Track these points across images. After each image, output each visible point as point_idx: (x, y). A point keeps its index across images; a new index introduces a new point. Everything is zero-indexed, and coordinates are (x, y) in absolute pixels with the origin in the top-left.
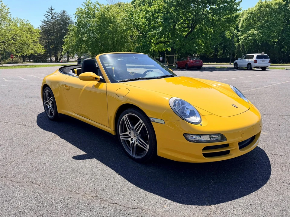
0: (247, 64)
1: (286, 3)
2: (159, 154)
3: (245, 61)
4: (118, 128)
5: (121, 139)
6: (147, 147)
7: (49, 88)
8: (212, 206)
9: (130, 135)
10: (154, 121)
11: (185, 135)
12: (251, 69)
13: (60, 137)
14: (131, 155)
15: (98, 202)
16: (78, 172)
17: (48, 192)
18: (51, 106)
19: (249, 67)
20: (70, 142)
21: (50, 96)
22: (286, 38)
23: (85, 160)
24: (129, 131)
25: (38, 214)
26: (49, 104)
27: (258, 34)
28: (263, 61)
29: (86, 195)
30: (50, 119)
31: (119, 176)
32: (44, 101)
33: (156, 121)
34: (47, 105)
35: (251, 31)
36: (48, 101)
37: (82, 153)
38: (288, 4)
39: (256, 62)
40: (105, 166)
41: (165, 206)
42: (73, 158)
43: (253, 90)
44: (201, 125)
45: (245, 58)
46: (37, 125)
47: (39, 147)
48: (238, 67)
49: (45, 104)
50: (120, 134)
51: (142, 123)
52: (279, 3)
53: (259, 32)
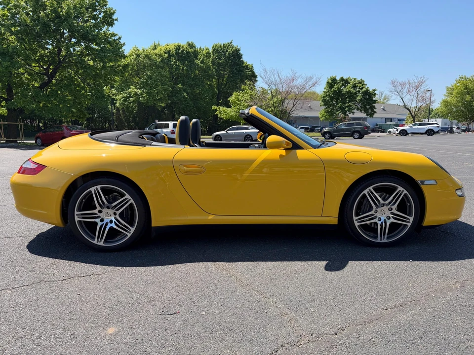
1: (169, 55)
2: (425, 224)
5: (357, 224)
9: (376, 215)
10: (424, 184)
11: (456, 191)
18: (107, 220)
22: (178, 103)
26: (99, 217)
27: (142, 94)
29: (451, 286)
31: (416, 262)
33: (426, 184)
34: (91, 220)
35: (131, 89)
36: (95, 212)
38: (170, 58)
39: (173, 133)
45: (156, 128)
49: (78, 220)
50: (355, 218)
51: (403, 191)
52: (161, 56)
53: (143, 91)
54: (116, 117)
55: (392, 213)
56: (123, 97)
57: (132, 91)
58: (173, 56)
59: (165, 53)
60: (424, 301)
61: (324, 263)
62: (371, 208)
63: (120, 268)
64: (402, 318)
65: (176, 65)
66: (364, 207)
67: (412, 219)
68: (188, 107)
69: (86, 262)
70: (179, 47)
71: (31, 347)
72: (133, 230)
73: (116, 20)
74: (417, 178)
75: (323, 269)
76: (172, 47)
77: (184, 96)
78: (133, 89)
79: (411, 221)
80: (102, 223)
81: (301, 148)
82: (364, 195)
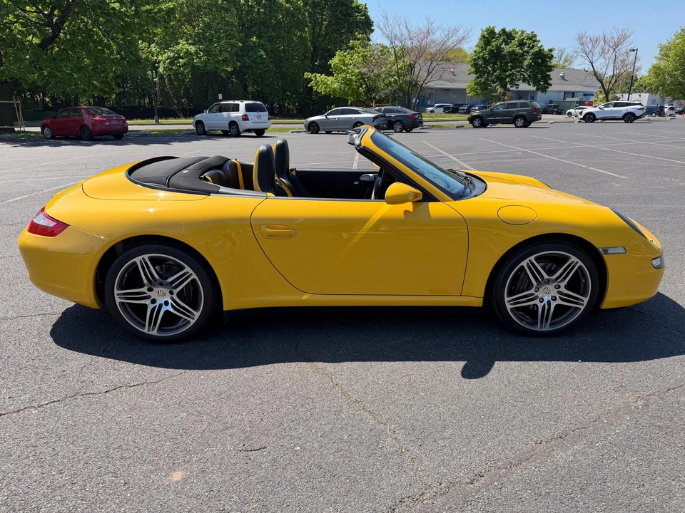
0: (228, 123)
2: (604, 306)
3: (223, 115)
5: (510, 307)
6: (583, 301)
9: (536, 294)
10: (607, 253)
12: (238, 135)
14: (537, 329)
18: (161, 301)
19: (234, 131)
22: (252, 66)
26: (149, 297)
27: (197, 53)
28: (258, 117)
30: (161, 340)
31: (587, 363)
32: (118, 292)
33: (610, 252)
35: (180, 46)
36: (143, 290)
39: (247, 119)
42: (468, 378)
45: (220, 111)
48: (206, 129)
49: (120, 301)
50: (507, 299)
51: (577, 262)
53: (199, 48)
54: (160, 90)
55: (560, 293)
56: (169, 58)
57: (182, 49)
60: (591, 429)
61: (462, 364)
62: (530, 286)
63: (183, 371)
64: (561, 456)
65: (248, 6)
66: (520, 284)
67: (586, 300)
68: (267, 73)
69: (135, 362)
71: (73, 503)
72: (197, 315)
74: (598, 244)
75: (459, 375)
78: (183, 45)
79: (585, 303)
80: (154, 305)
81: (435, 200)
82: (522, 268)
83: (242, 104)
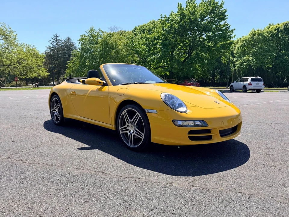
0: (242, 86)
1: (278, 31)
2: (152, 141)
3: (241, 83)
4: (118, 123)
5: (121, 132)
6: (143, 135)
7: (56, 96)
8: (196, 177)
9: (128, 128)
10: (148, 112)
11: (173, 121)
12: (246, 91)
13: (66, 136)
14: (129, 145)
15: (100, 174)
16: (82, 157)
17: (57, 169)
18: (57, 112)
19: (245, 90)
20: (74, 139)
21: (57, 103)
22: (279, 64)
23: (88, 150)
24: (127, 124)
25: (50, 181)
26: (56, 111)
27: (253, 60)
28: (257, 84)
29: (90, 171)
30: (56, 124)
31: (118, 160)
32: (51, 108)
33: (150, 112)
34: (54, 111)
35: (246, 57)
36: (55, 108)
37: (86, 146)
38: (279, 33)
39: (251, 85)
40: (105, 153)
41: (156, 176)
42: (78, 149)
43: (245, 106)
44: (187, 113)
45: (240, 81)
46: (44, 128)
47: (47, 143)
48: (234, 89)
49: (52, 111)
50: (120, 128)
51: (139, 115)
52: (271, 32)
53: (254, 58)
56: (240, 63)
58: (281, 31)
59: (275, 30)
70: (287, 24)
72: (60, 117)
73: (227, 16)
76: (281, 25)
77: (286, 59)
78: (247, 57)
79: (143, 137)
82: (123, 115)
83: (250, 79)
